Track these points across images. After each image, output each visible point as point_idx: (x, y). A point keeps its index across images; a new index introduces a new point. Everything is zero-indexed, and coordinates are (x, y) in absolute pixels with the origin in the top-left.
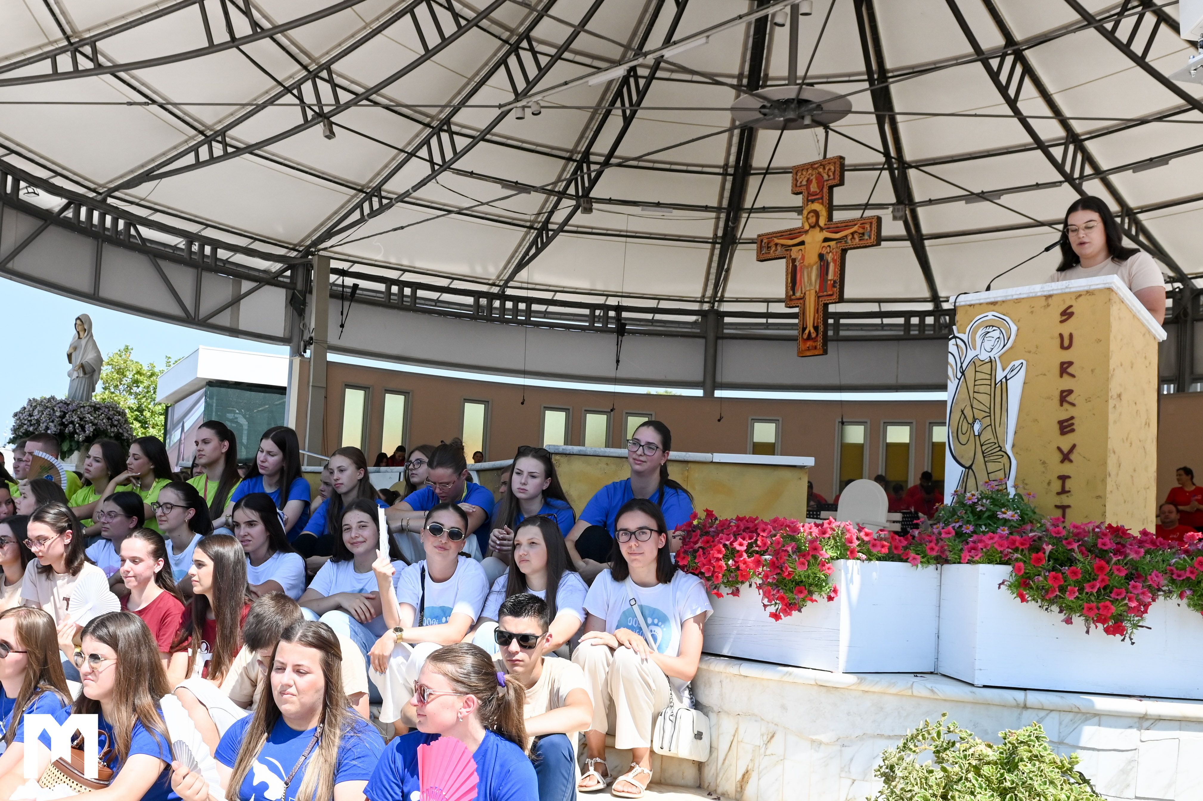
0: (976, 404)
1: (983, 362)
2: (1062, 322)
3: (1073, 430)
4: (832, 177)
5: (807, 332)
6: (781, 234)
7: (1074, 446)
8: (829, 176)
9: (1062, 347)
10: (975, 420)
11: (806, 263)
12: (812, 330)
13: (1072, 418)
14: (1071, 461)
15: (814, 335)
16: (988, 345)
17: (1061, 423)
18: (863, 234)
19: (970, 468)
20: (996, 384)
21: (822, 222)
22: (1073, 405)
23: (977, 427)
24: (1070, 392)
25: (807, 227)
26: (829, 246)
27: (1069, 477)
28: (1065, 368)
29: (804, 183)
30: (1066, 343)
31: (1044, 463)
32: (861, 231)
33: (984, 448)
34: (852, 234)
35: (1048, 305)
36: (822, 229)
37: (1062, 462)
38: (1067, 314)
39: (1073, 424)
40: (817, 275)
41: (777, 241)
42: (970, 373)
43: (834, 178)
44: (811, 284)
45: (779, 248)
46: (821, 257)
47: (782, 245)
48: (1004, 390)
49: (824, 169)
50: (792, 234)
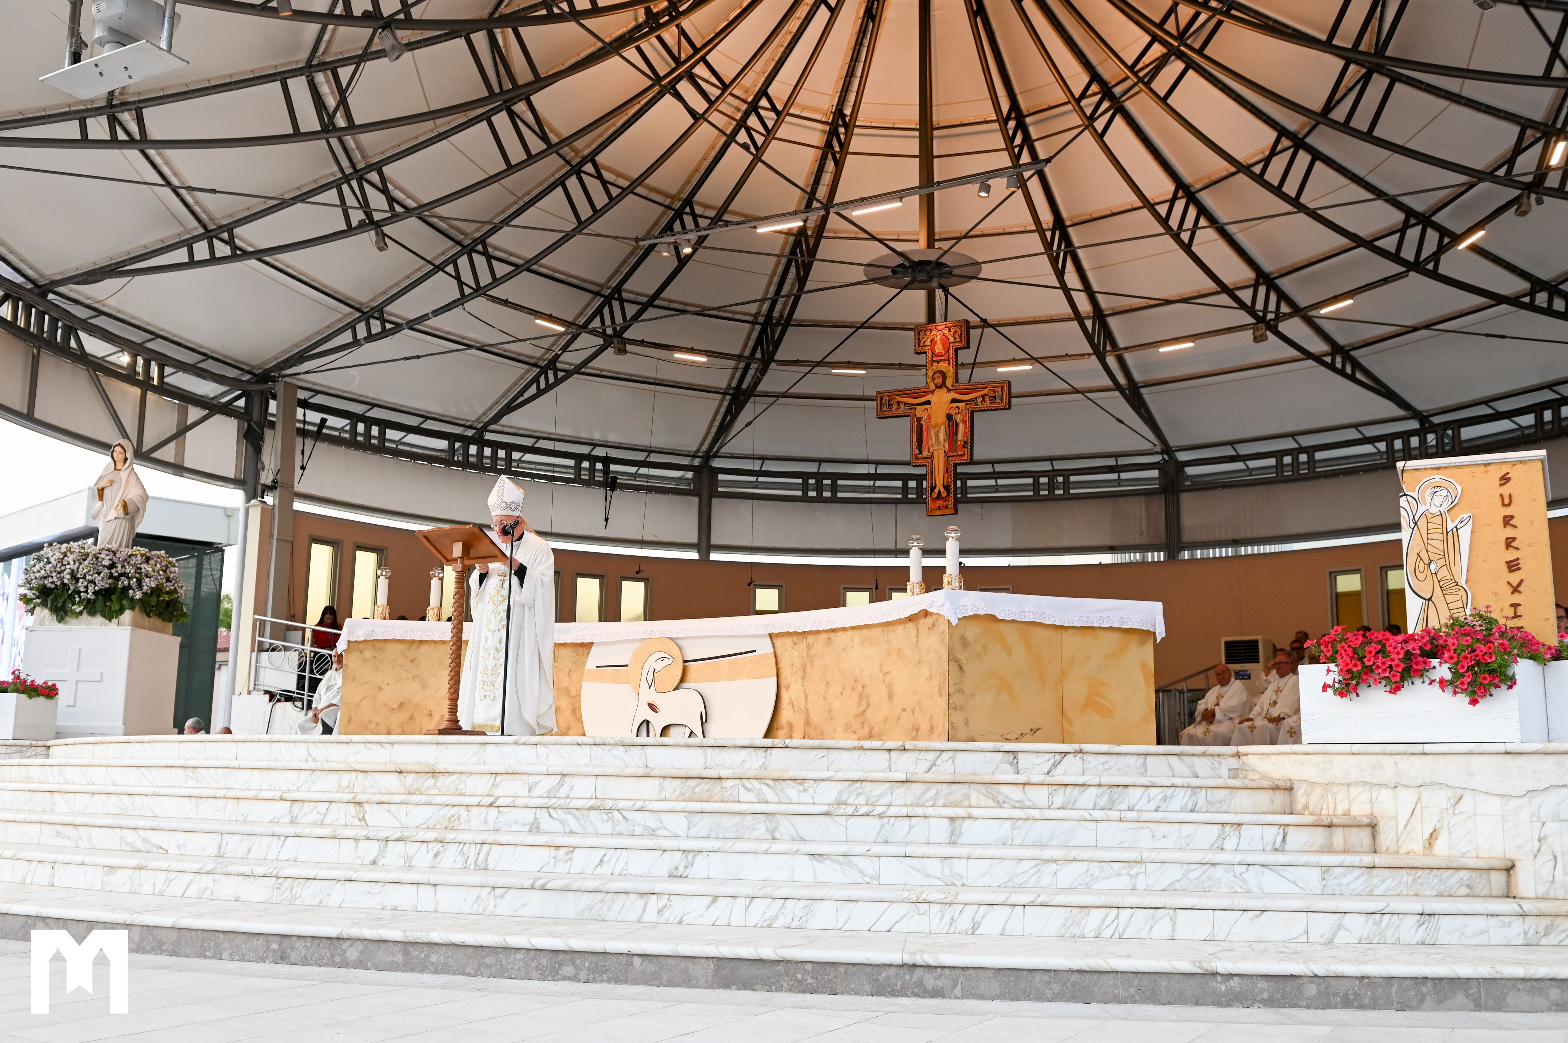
0: (1430, 548)
1: (1434, 515)
2: (1501, 485)
3: (1519, 569)
4: (958, 340)
6: (904, 393)
7: (1522, 581)
8: (955, 339)
9: (1504, 505)
10: (1430, 561)
11: (933, 422)
12: (942, 490)
13: (1518, 559)
14: (1520, 592)
15: (944, 494)
16: (1437, 501)
17: (1508, 563)
18: (994, 397)
19: (1430, 599)
20: (1447, 533)
21: (949, 383)
22: (1518, 549)
23: (1433, 567)
24: (1514, 539)
25: (932, 387)
26: (958, 407)
27: (1519, 605)
28: (1507, 521)
29: (928, 343)
30: (1507, 501)
31: (1496, 594)
32: (992, 394)
33: (1441, 583)
34: (983, 396)
35: (1487, 472)
36: (949, 390)
37: (1512, 593)
38: (1505, 479)
39: (1518, 564)
40: (945, 435)
41: (898, 399)
42: (1422, 523)
43: (961, 341)
44: (939, 443)
45: (902, 406)
46: (949, 417)
47: (906, 404)
48: (1456, 537)
49: (950, 331)
50: (915, 393)
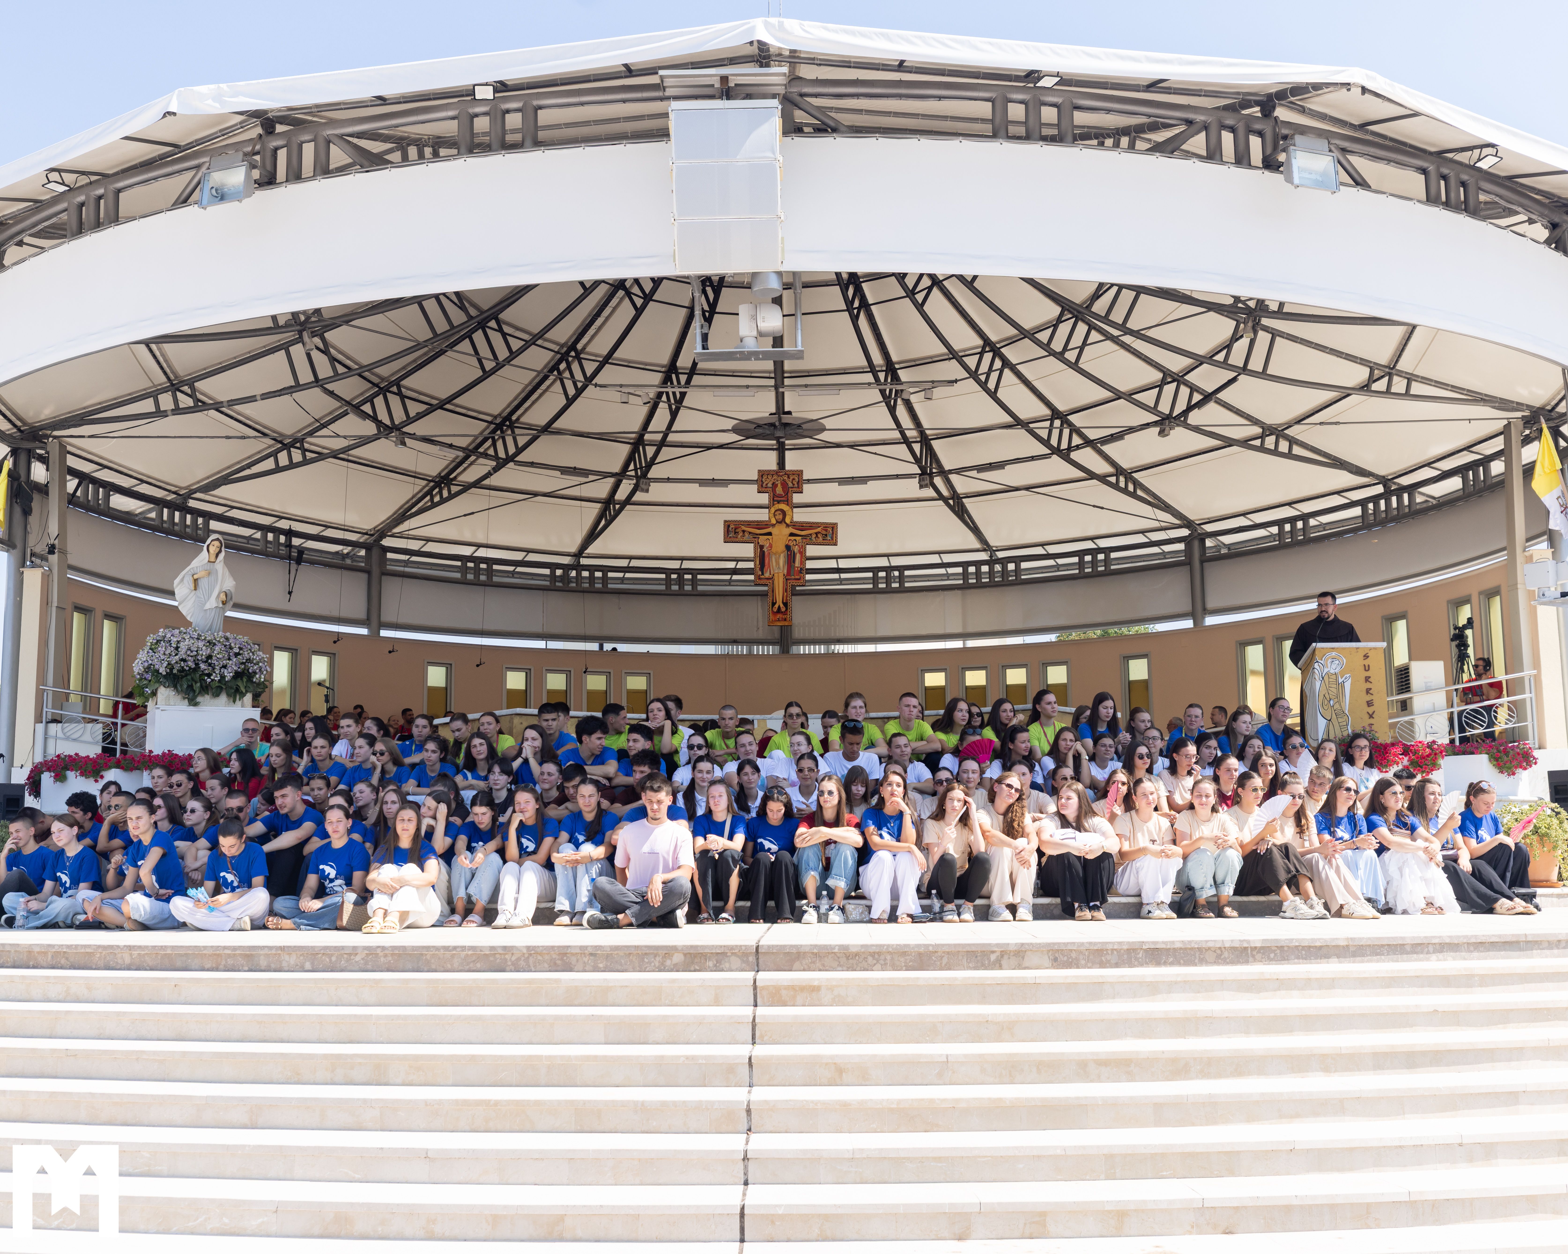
4: (796, 485)
5: (777, 606)
6: (749, 523)
8: (793, 484)
11: (774, 550)
12: (782, 605)
15: (783, 609)
18: (826, 535)
21: (788, 520)
25: (774, 521)
26: (796, 540)
29: (770, 485)
32: (824, 532)
34: (817, 534)
36: (788, 526)
40: (784, 562)
41: (744, 528)
44: (779, 568)
45: (746, 534)
46: (788, 547)
47: (750, 533)
49: (789, 477)
50: (759, 525)
